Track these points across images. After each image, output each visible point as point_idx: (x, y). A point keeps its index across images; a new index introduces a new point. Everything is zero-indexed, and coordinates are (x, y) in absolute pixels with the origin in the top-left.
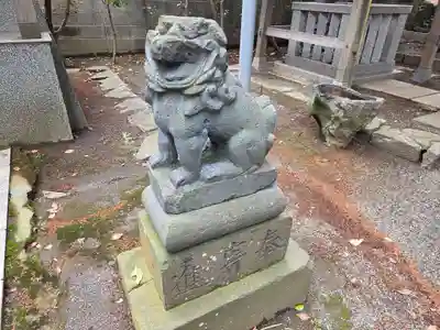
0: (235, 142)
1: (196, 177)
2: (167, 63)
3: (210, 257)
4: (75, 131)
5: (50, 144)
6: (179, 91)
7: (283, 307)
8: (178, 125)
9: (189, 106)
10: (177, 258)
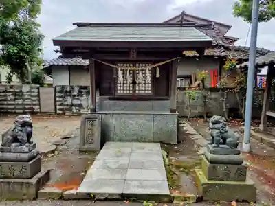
0: (228, 140)
1: (218, 146)
2: (213, 123)
3: (221, 169)
4: (178, 142)
5: (170, 144)
6: (216, 128)
7: (245, 199)
8: (215, 134)
9: (217, 131)
10: (212, 165)
